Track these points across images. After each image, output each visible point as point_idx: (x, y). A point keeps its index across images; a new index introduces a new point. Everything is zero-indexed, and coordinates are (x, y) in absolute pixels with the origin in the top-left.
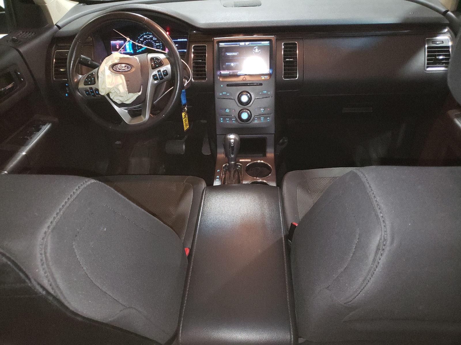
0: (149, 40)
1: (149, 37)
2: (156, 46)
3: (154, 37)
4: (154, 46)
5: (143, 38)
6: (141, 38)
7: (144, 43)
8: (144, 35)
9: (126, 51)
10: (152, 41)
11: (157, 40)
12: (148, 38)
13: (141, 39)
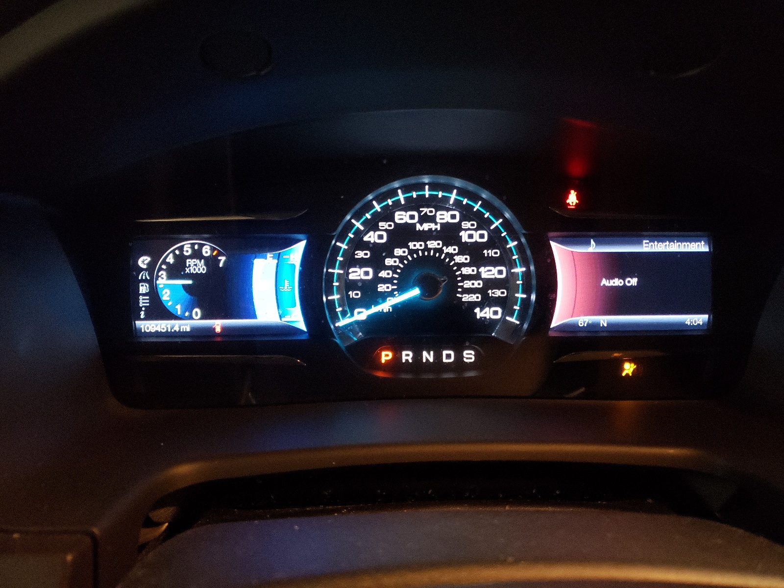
0: (433, 244)
1: (432, 219)
2: (478, 284)
3: (466, 225)
4: (468, 284)
5: (383, 225)
6: (376, 228)
7: (389, 262)
8: (397, 206)
9: (255, 317)
10: (450, 250)
11: (489, 245)
12: (426, 227)
13: (371, 237)
